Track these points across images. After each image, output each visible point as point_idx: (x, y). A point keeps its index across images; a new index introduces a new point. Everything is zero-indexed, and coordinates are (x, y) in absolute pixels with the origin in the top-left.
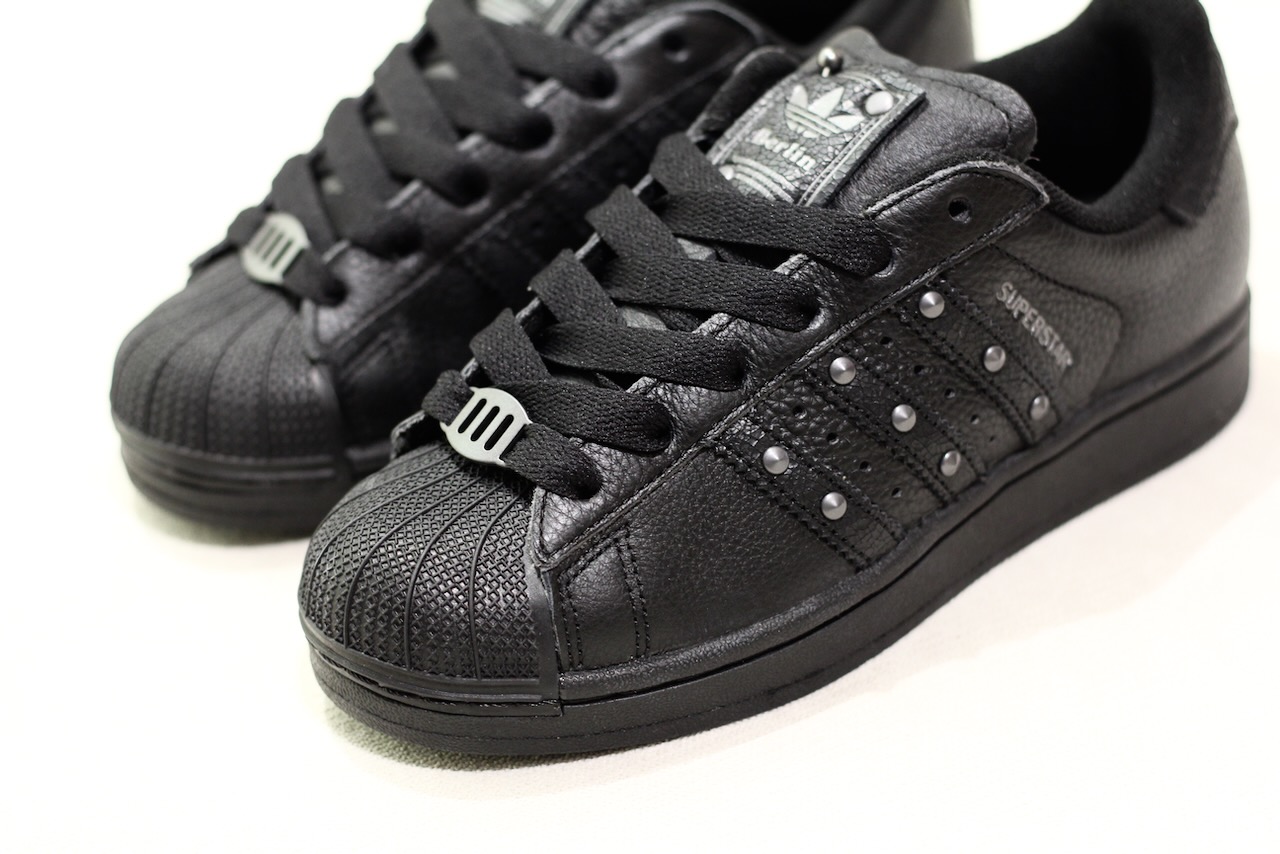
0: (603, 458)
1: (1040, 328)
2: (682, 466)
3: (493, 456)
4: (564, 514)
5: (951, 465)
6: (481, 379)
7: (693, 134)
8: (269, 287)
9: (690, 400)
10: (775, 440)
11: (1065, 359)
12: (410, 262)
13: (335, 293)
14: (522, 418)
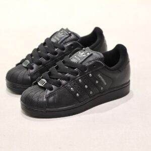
0: (53, 86)
1: (103, 80)
2: (62, 89)
3: (43, 86)
4: (49, 92)
5: (91, 93)
6: (42, 78)
7: (69, 56)
8: (25, 67)
9: (64, 82)
10: (72, 87)
11: (105, 84)
12: (41, 66)
13: (32, 68)
14: (46, 82)
